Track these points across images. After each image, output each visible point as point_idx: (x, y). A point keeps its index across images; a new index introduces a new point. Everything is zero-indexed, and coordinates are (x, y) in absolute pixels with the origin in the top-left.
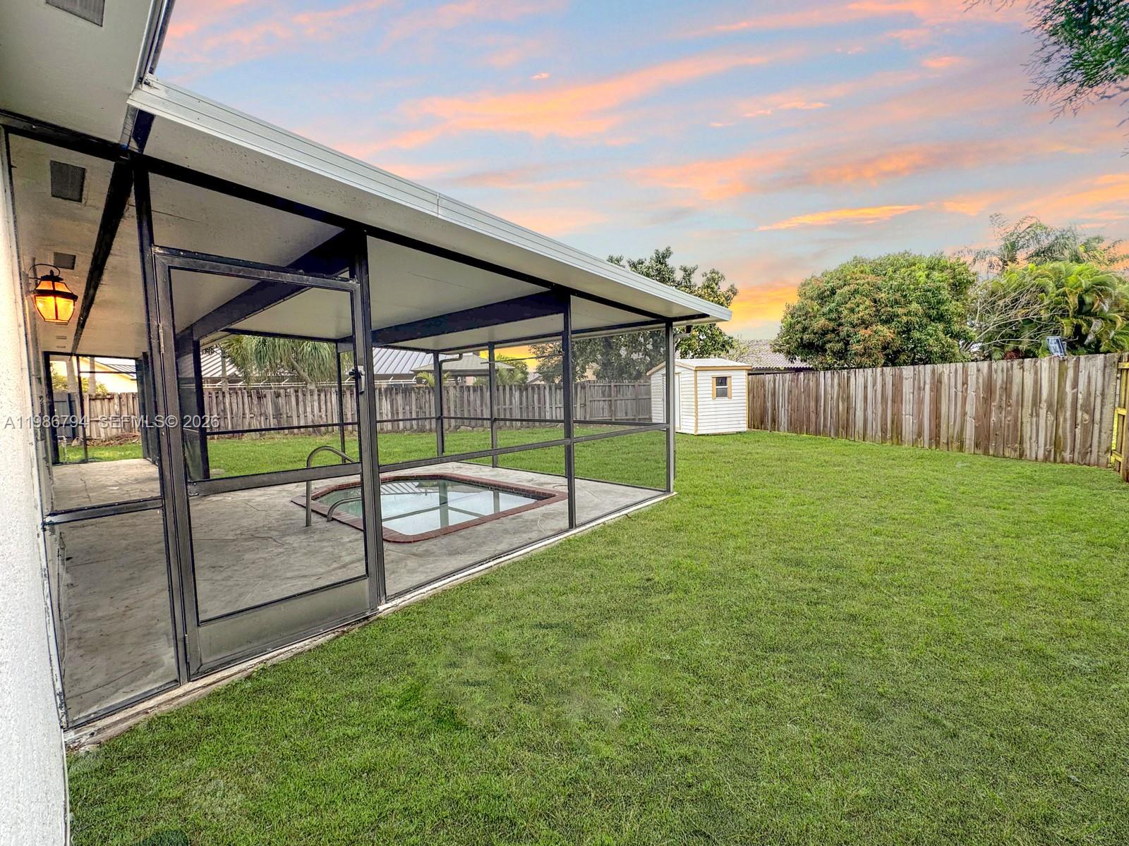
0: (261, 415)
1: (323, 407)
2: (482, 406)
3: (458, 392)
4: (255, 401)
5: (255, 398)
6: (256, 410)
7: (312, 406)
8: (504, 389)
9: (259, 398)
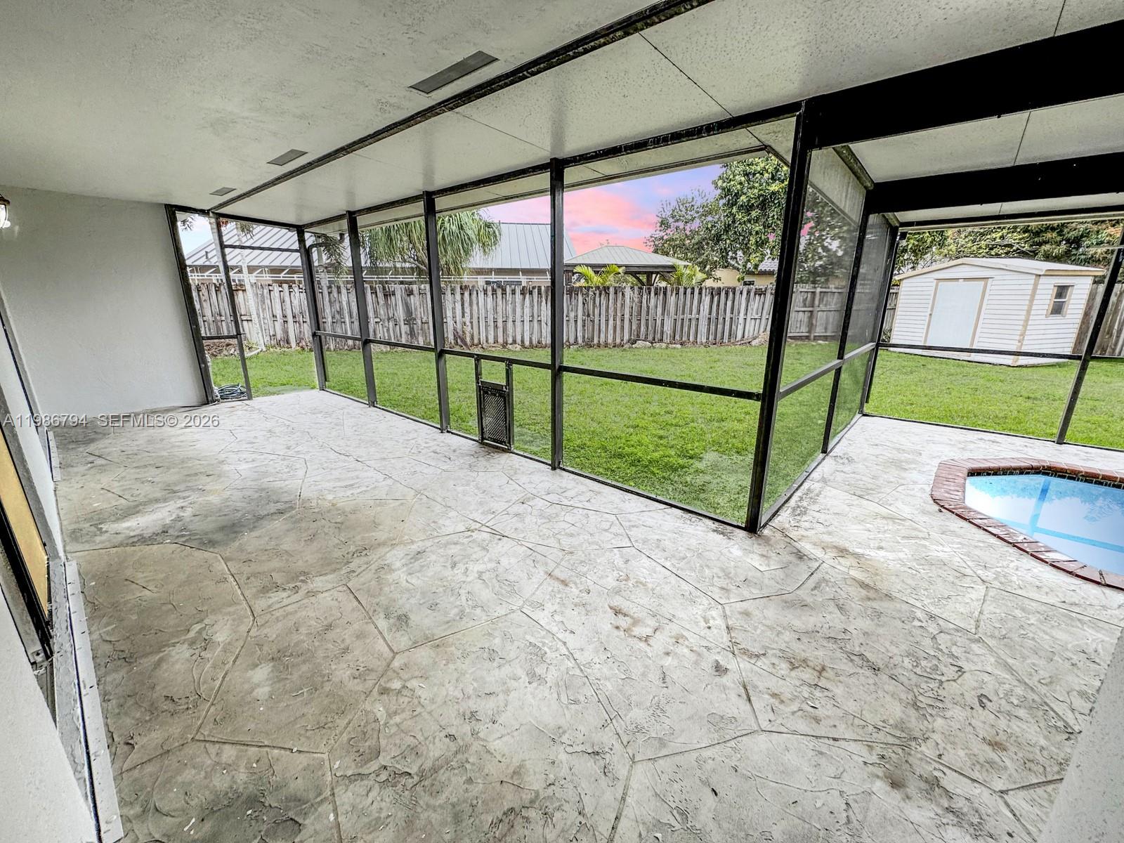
0: (389, 319)
1: (467, 310)
2: (663, 314)
3: (636, 295)
4: (382, 301)
5: (380, 295)
6: (382, 312)
7: (454, 309)
8: (692, 293)
9: (386, 296)
